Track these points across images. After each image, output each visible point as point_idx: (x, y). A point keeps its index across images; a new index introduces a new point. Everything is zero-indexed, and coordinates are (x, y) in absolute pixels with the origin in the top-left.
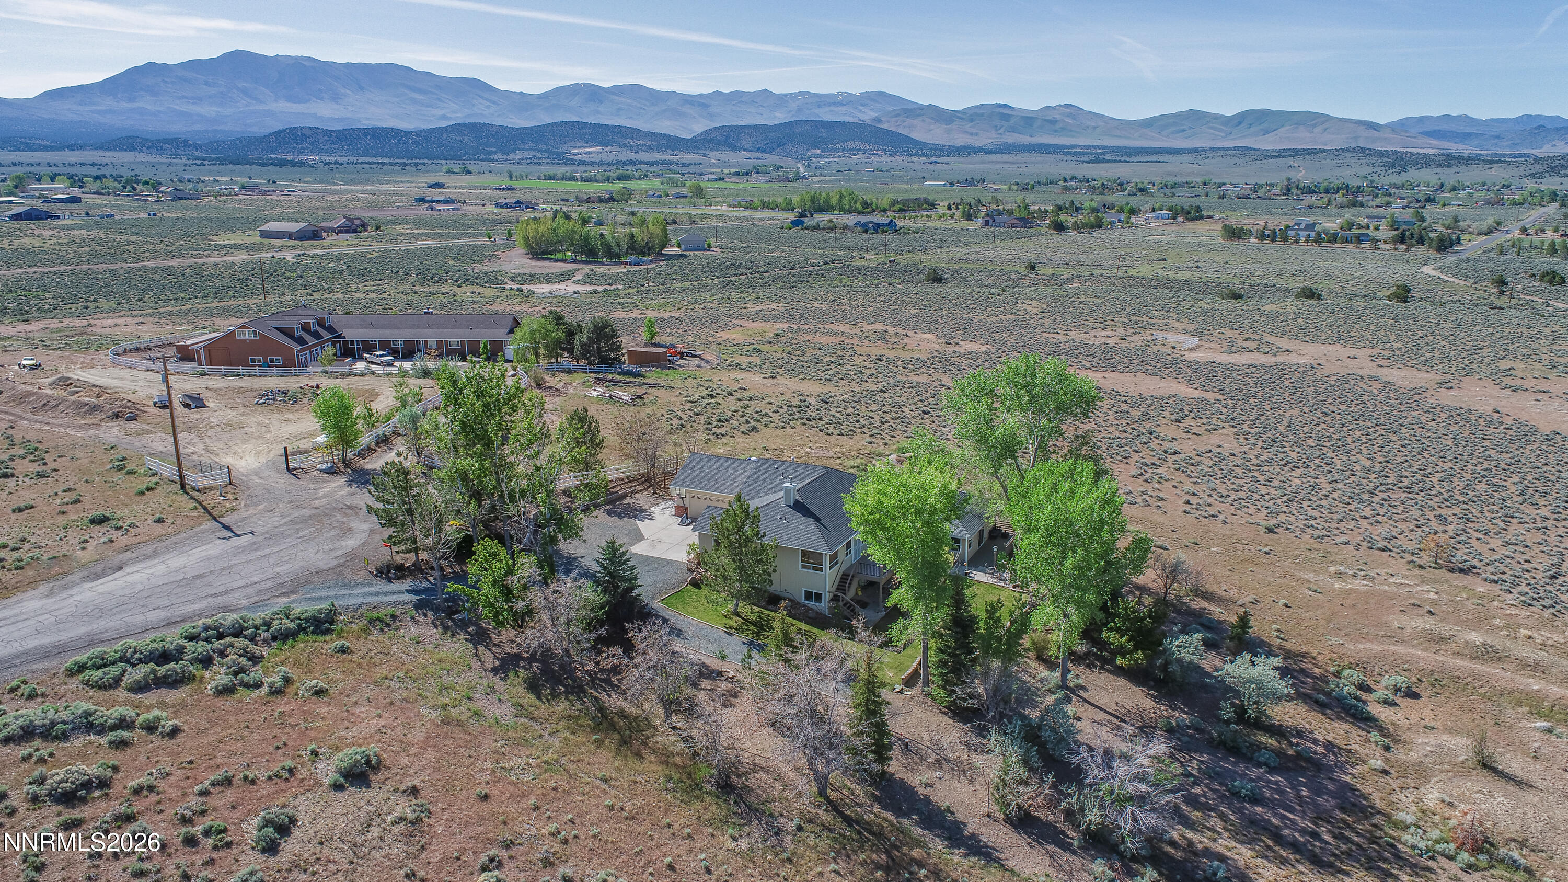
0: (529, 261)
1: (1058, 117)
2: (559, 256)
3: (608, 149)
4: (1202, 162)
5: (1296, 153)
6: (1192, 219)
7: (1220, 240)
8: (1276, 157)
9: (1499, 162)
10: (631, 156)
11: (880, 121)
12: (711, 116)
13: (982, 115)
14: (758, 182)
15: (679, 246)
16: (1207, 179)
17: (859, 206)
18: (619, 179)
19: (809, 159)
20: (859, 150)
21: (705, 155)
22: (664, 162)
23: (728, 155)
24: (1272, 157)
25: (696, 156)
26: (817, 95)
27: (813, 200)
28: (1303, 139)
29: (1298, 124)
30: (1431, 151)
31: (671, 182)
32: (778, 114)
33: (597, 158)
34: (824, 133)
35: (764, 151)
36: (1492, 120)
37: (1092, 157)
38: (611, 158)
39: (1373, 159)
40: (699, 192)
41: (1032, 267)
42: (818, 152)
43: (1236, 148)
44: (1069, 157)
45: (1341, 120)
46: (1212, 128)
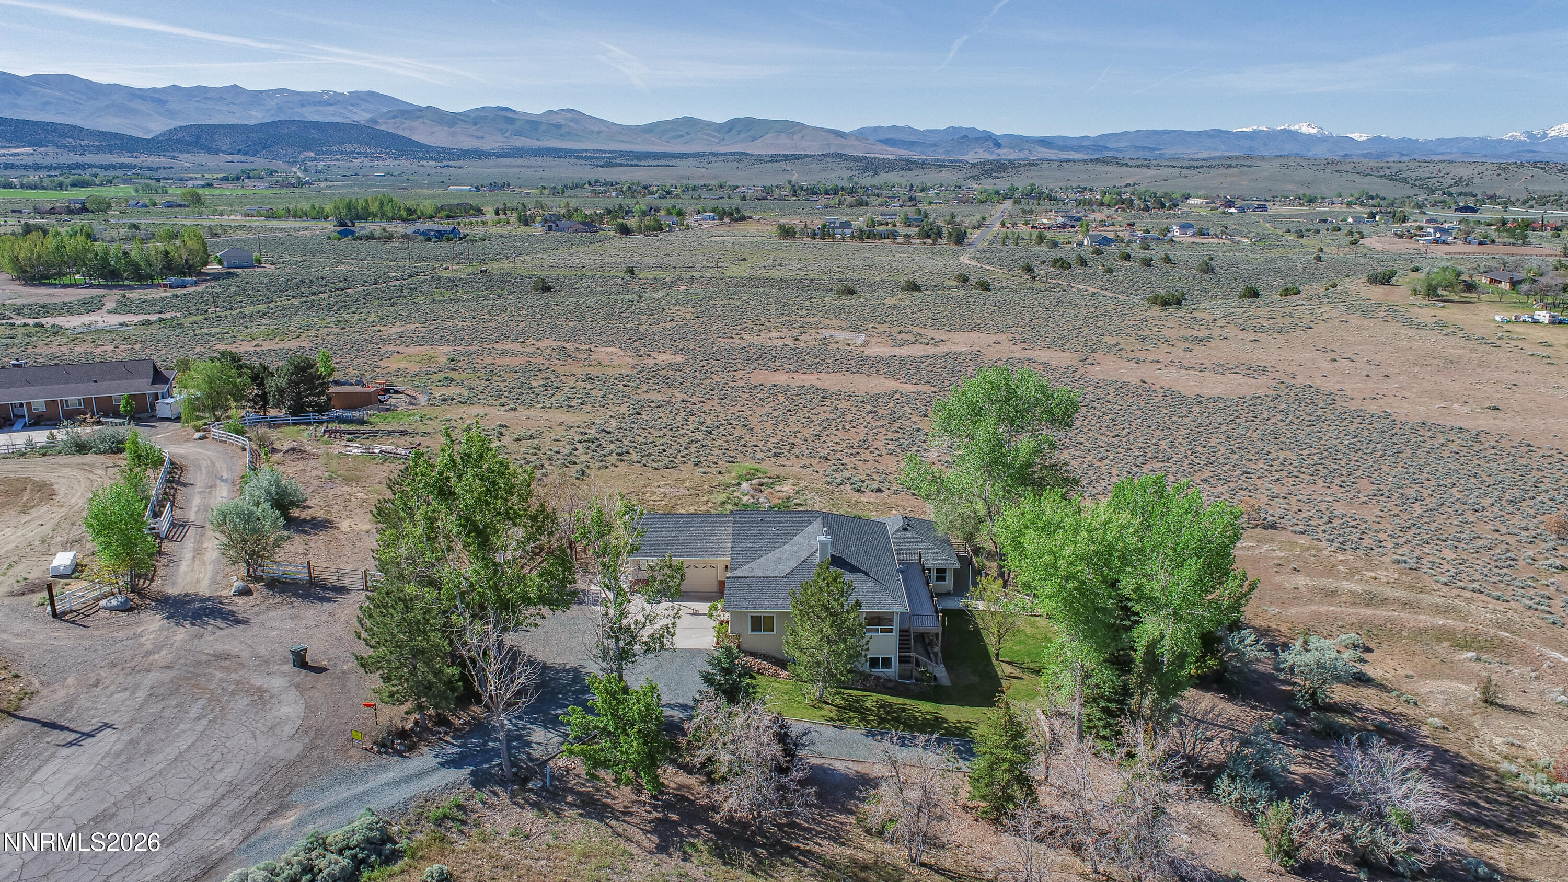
0: (22, 288)
1: (563, 122)
2: (66, 280)
3: (42, 149)
4: (708, 166)
5: (786, 158)
6: (737, 220)
7: (776, 239)
8: (771, 161)
9: (945, 166)
10: (77, 158)
11: (376, 122)
12: (171, 114)
13: (486, 118)
14: (258, 188)
15: (220, 263)
16: (722, 181)
17: (404, 213)
18: (74, 185)
19: (303, 162)
20: (360, 153)
21: (174, 158)
22: (122, 166)
23: (203, 158)
24: (767, 161)
25: (163, 159)
26: (299, 93)
27: (349, 207)
28: (786, 146)
29: (779, 132)
30: (890, 157)
31: (146, 188)
32: (253, 113)
33: (30, 161)
34: (315, 134)
35: (246, 154)
36: (928, 130)
37: (603, 162)
38: (48, 161)
39: (851, 164)
40: (197, 200)
41: (631, 272)
42: (312, 154)
43: (732, 154)
44: (583, 162)
45: (815, 128)
46: (704, 134)
